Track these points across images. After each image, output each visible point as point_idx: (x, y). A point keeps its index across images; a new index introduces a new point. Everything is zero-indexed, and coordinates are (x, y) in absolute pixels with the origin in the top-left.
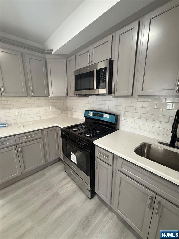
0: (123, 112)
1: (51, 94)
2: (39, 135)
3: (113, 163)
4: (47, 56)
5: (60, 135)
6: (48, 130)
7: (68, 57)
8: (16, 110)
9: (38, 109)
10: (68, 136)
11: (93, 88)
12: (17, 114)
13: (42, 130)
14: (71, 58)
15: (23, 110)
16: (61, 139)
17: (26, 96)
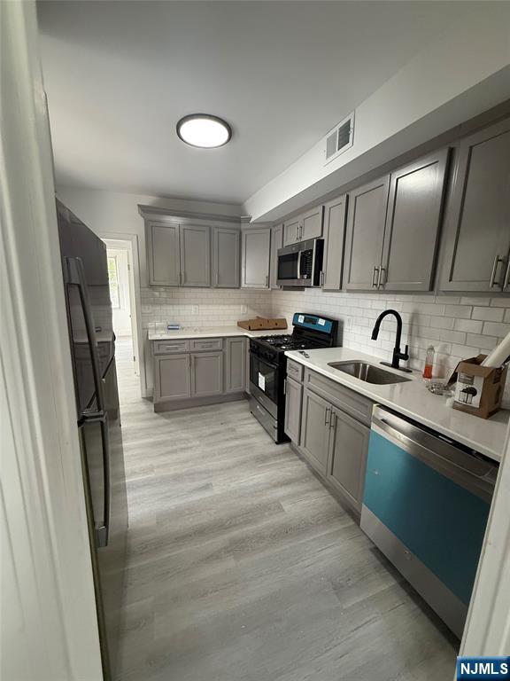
0: (348, 317)
1: (243, 285)
2: (219, 346)
3: (303, 380)
4: (243, 226)
5: (248, 348)
6: (232, 340)
7: (274, 226)
8: (193, 308)
9: (221, 307)
10: (258, 347)
11: (297, 278)
12: (193, 313)
13: (224, 338)
14: (276, 228)
15: (201, 307)
16: (248, 354)
17: (208, 287)
